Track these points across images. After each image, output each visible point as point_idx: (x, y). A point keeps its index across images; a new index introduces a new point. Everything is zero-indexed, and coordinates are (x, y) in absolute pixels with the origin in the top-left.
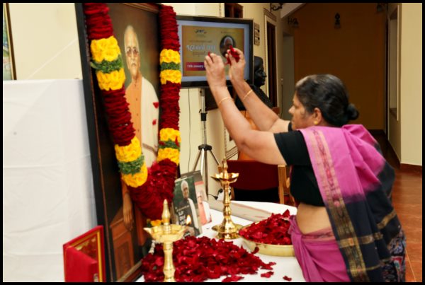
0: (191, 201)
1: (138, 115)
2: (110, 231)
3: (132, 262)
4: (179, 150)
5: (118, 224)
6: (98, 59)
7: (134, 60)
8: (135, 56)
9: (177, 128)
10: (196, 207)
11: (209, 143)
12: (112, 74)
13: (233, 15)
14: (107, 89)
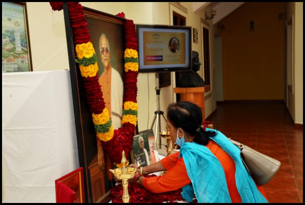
0: (145, 150)
1: (109, 93)
2: (89, 171)
3: (104, 191)
4: (137, 116)
5: (94, 166)
6: (80, 57)
7: (106, 56)
8: (106, 54)
9: (135, 101)
10: (149, 154)
11: (161, 110)
12: (90, 66)
13: (179, 24)
14: (87, 77)
